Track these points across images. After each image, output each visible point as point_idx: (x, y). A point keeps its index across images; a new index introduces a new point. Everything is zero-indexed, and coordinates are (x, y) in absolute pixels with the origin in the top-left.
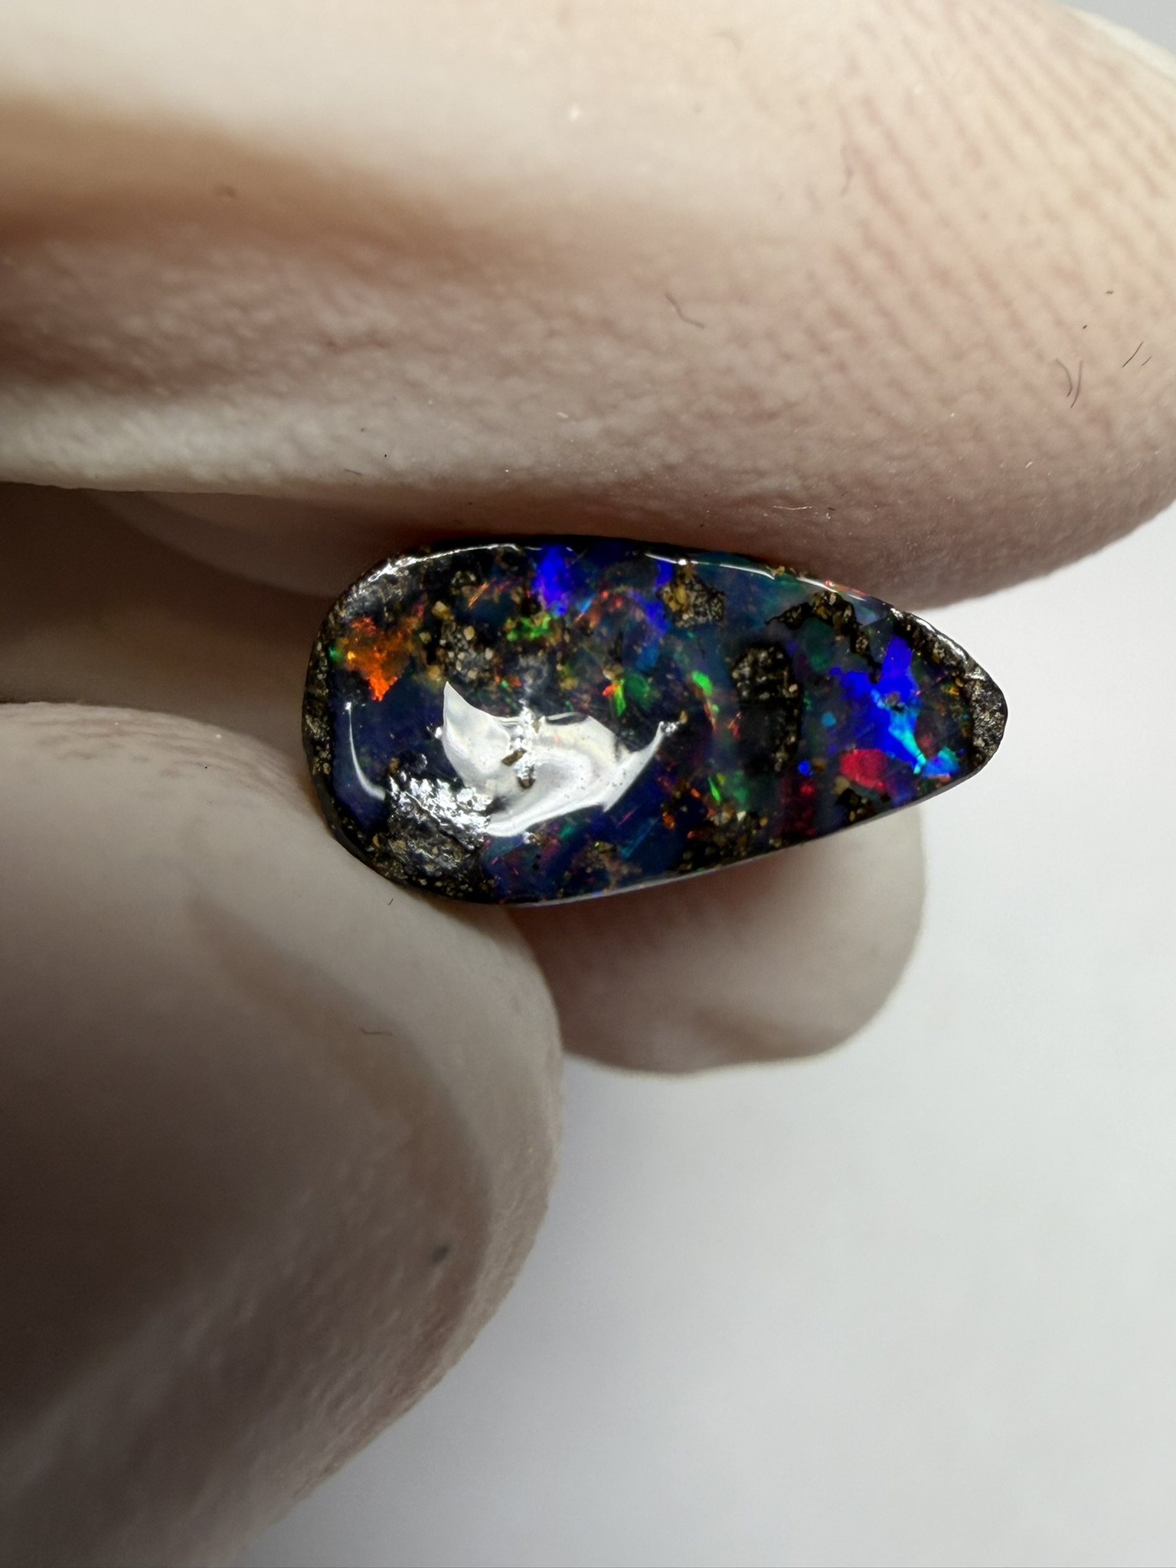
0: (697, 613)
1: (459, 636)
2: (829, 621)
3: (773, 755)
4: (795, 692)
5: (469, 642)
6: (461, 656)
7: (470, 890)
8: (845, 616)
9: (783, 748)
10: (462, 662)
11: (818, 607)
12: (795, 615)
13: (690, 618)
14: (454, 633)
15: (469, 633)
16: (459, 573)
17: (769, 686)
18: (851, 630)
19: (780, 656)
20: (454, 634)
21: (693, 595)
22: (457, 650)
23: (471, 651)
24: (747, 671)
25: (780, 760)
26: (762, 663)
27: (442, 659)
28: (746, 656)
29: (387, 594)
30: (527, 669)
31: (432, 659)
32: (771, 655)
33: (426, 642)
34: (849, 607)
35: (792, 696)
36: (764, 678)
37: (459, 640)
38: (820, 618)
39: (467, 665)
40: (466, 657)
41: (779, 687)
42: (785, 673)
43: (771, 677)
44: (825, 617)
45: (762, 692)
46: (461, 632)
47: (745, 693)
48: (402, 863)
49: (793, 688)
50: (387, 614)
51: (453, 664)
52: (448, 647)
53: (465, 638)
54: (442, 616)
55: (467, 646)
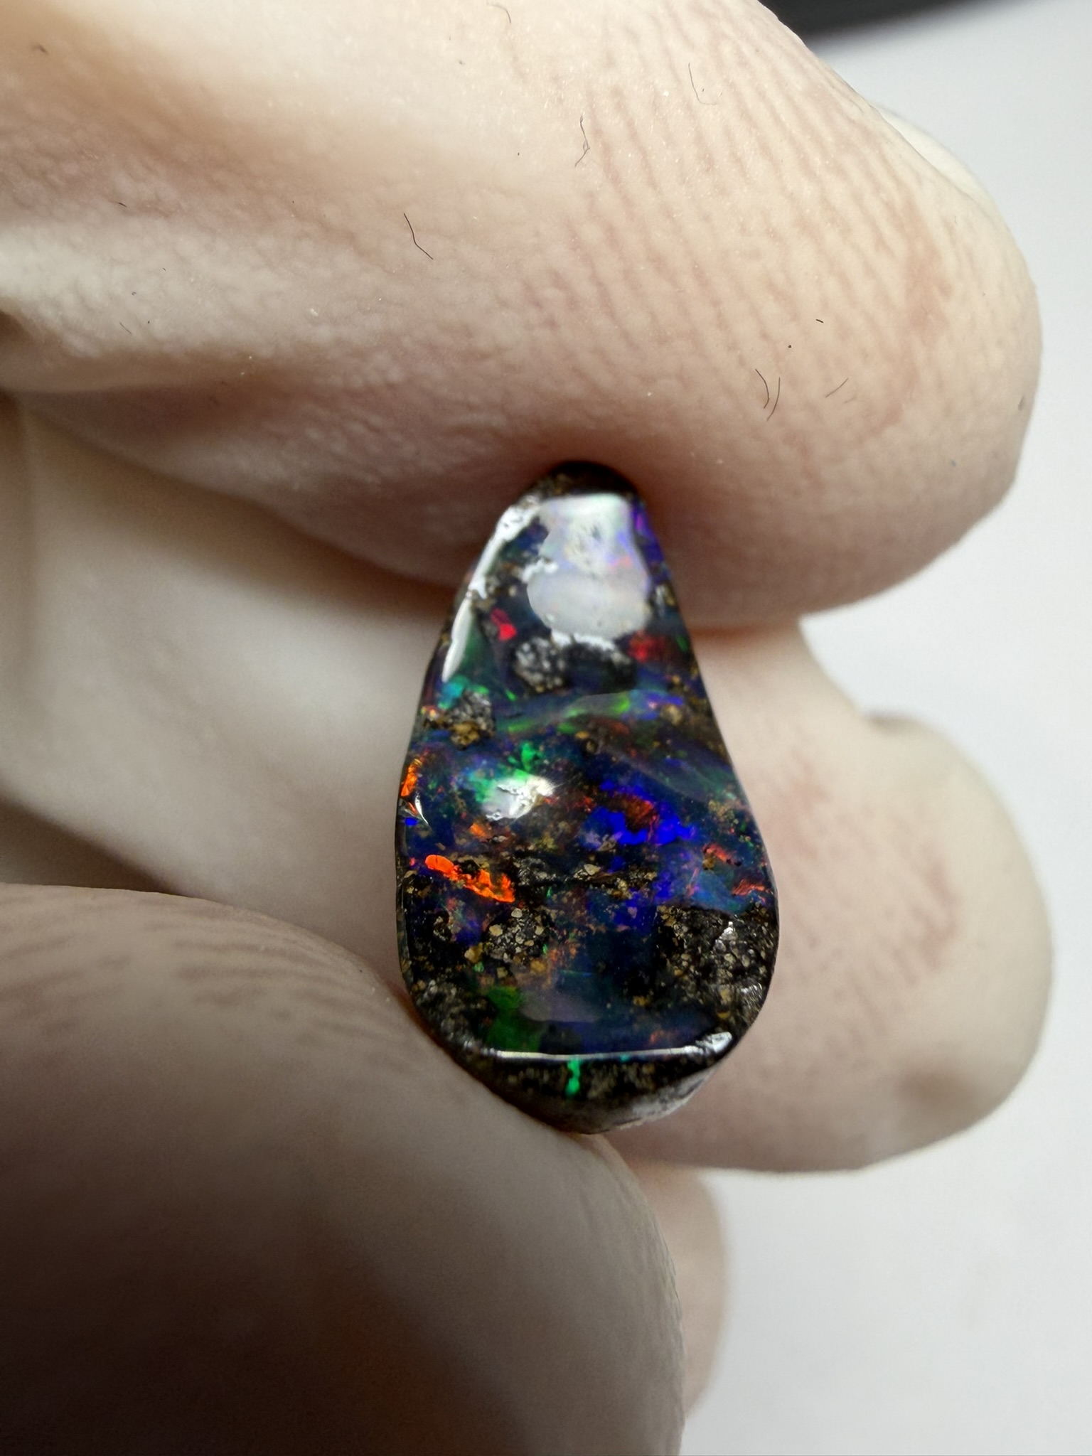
0: (481, 715)
1: (499, 941)
3: (616, 665)
5: (505, 931)
6: (519, 940)
7: (765, 925)
10: (527, 940)
12: (488, 629)
13: (484, 722)
14: (495, 944)
15: (496, 931)
16: (436, 933)
17: (552, 658)
19: (524, 645)
20: (498, 946)
21: (462, 717)
22: (514, 944)
23: (514, 930)
24: (536, 678)
25: (621, 658)
26: (529, 662)
28: (523, 677)
29: (457, 1004)
30: (530, 876)
31: (524, 968)
32: (525, 656)
33: (507, 972)
36: (544, 662)
37: (504, 940)
39: (529, 934)
40: (520, 936)
41: (552, 650)
42: (540, 642)
43: (543, 656)
45: (558, 666)
46: (495, 939)
47: (558, 683)
49: (554, 636)
50: (479, 1006)
51: (529, 948)
52: (511, 952)
53: (501, 936)
54: (480, 954)
55: (509, 934)
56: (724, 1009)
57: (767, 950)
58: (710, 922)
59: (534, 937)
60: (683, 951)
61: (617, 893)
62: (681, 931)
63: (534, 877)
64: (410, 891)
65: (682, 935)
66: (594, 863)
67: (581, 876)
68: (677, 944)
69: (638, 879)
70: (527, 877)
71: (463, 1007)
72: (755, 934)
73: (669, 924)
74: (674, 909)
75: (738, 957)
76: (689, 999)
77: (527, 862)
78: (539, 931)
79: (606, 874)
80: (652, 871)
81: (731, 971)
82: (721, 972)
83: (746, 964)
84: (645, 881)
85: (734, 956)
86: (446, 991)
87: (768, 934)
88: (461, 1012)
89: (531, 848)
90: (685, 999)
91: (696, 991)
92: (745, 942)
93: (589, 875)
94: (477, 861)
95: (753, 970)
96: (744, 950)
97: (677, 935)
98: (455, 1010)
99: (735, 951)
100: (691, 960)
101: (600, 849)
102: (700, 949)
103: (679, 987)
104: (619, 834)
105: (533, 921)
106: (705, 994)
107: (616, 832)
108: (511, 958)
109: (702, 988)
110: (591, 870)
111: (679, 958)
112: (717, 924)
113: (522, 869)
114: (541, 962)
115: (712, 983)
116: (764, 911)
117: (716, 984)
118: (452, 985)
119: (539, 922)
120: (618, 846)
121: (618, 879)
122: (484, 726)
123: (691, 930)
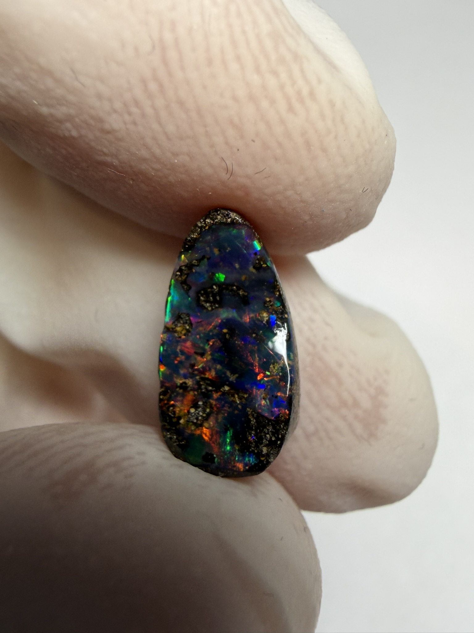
0: (186, 323)
2: (188, 275)
3: (241, 295)
4: (216, 287)
5: (196, 410)
6: (201, 414)
7: (283, 424)
8: (185, 269)
9: (238, 291)
10: (203, 413)
11: (182, 278)
12: (186, 287)
13: (188, 325)
15: (192, 410)
16: (170, 414)
17: (214, 296)
18: (190, 266)
19: (202, 292)
20: (193, 416)
21: (179, 325)
22: (198, 415)
23: (199, 410)
24: (208, 304)
25: (243, 292)
26: (205, 299)
27: (202, 421)
28: (203, 305)
29: (176, 442)
30: (206, 388)
31: (201, 425)
32: (202, 296)
33: (195, 427)
34: (181, 267)
35: (218, 287)
36: (211, 298)
37: (195, 414)
38: (187, 277)
39: (204, 411)
40: (201, 412)
41: (214, 292)
42: (209, 290)
43: (210, 295)
44: (186, 276)
45: (216, 299)
46: (192, 413)
47: (217, 306)
48: (272, 449)
49: (215, 287)
50: (183, 443)
51: (204, 417)
52: (197, 419)
53: (193, 412)
54: (186, 421)
55: (197, 412)
56: (262, 457)
57: (281, 435)
58: (263, 420)
59: (206, 412)
60: (252, 430)
61: (234, 400)
62: (253, 421)
64: (162, 397)
65: (253, 423)
66: (228, 385)
67: (223, 390)
68: (251, 426)
69: (242, 396)
71: (178, 443)
72: (278, 428)
73: (250, 417)
74: (252, 412)
75: (271, 436)
76: (252, 449)
77: (205, 382)
78: (208, 410)
79: (231, 391)
80: (246, 394)
81: (268, 441)
82: (264, 441)
83: (273, 439)
84: (244, 397)
85: (270, 435)
86: (172, 437)
87: (283, 427)
88: (177, 445)
89: (207, 376)
90: (251, 450)
91: (255, 447)
92: (274, 431)
93: (226, 390)
94: (187, 381)
95: (276, 441)
96: (273, 434)
98: (175, 444)
99: (270, 433)
100: (255, 434)
101: (231, 379)
102: (258, 430)
103: (250, 445)
104: (237, 375)
105: (206, 406)
106: (258, 449)
107: (236, 374)
108: (197, 421)
109: (257, 446)
110: (227, 388)
111: (251, 432)
112: (266, 422)
113: (203, 385)
114: (207, 423)
115: (261, 445)
116: (283, 418)
117: (262, 445)
118: (175, 434)
119: (208, 406)
120: (236, 380)
121: (235, 394)
122: (188, 327)
123: (256, 422)
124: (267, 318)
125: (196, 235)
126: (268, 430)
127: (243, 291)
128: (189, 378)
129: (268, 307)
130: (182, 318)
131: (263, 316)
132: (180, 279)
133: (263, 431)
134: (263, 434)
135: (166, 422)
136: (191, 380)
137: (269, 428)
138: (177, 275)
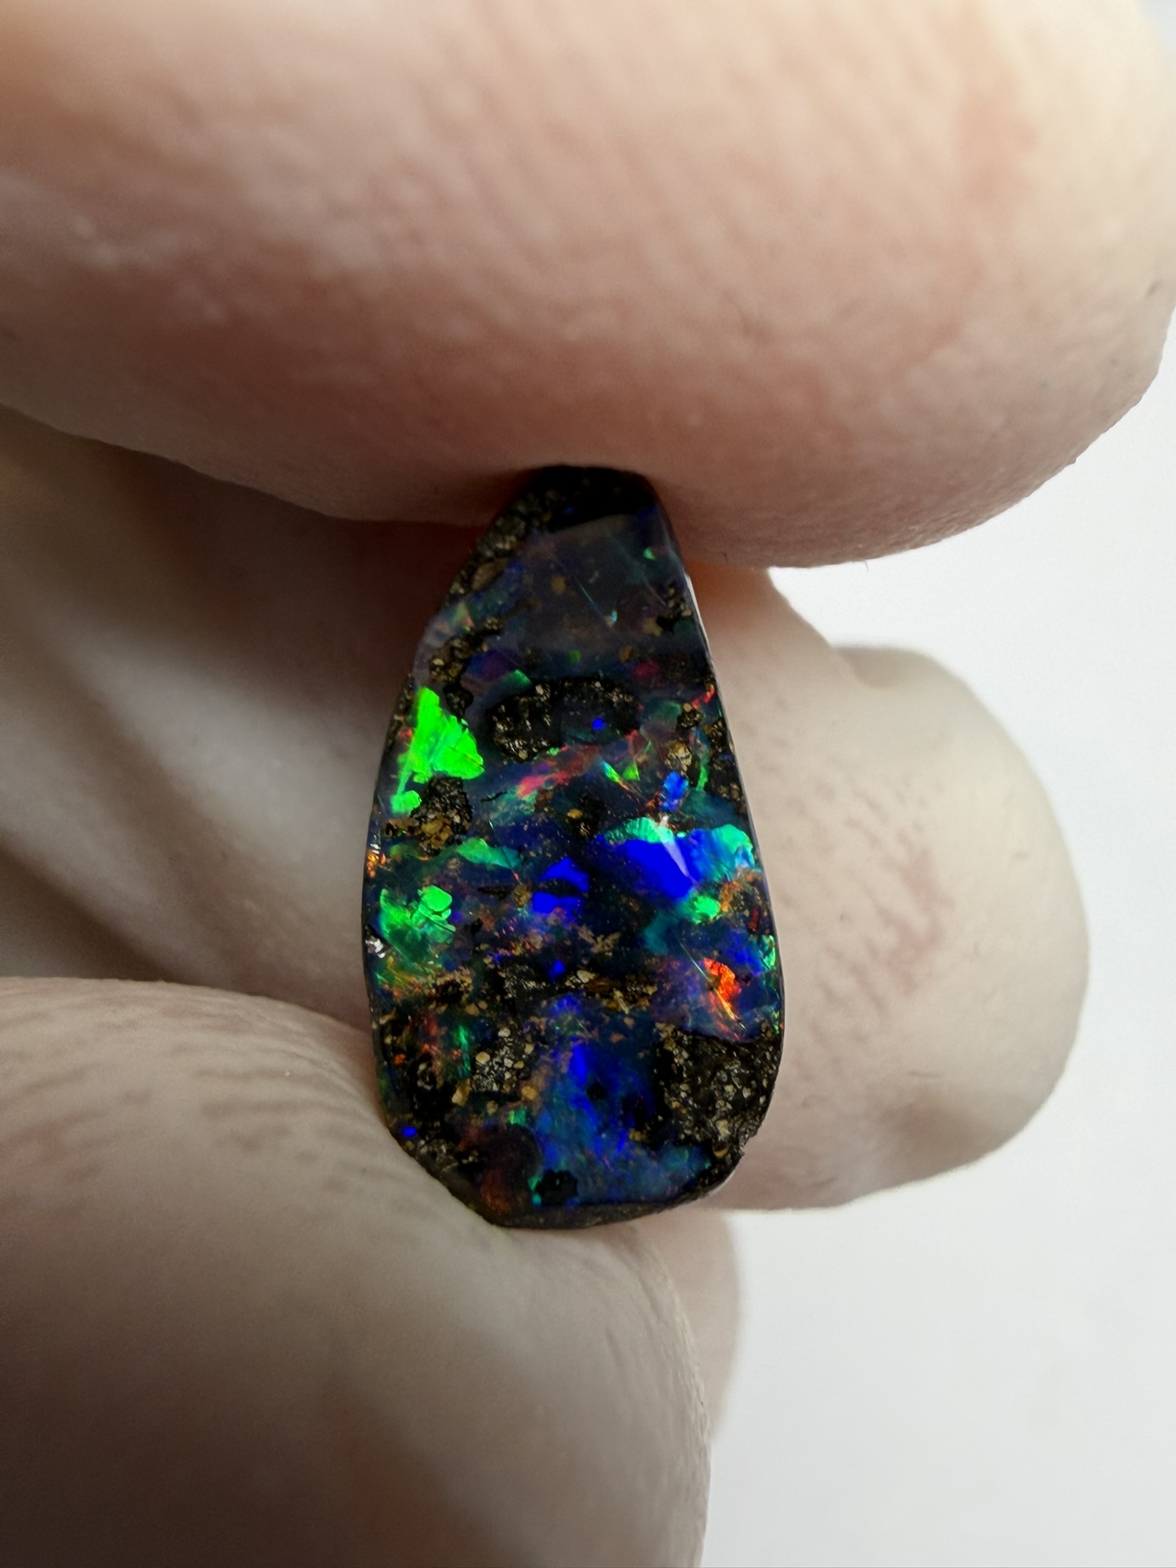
0: (453, 806)
1: (487, 1069)
2: (466, 662)
3: (614, 704)
4: (544, 688)
5: (493, 1056)
6: (508, 1064)
7: (770, 1049)
8: (460, 646)
9: (608, 695)
10: (515, 1062)
11: (449, 676)
12: (457, 700)
13: (458, 813)
14: (483, 1075)
15: (483, 1059)
16: (420, 1083)
17: (536, 716)
18: (476, 636)
19: (503, 708)
20: (486, 1076)
21: (432, 816)
22: (501, 1069)
23: (502, 1053)
24: (518, 743)
25: (621, 696)
26: (509, 727)
27: (514, 1085)
28: (503, 746)
29: (449, 1162)
30: (518, 987)
31: (515, 1097)
32: (502, 720)
33: (497, 1105)
35: (549, 690)
36: (528, 723)
37: (492, 1068)
38: (464, 670)
39: (518, 1053)
40: (509, 1058)
41: (538, 706)
42: (522, 700)
43: (526, 715)
44: (459, 667)
45: (543, 724)
46: (483, 1068)
48: (742, 1123)
49: (540, 690)
50: (471, 1159)
51: (519, 1071)
52: (500, 1080)
53: (488, 1063)
54: (468, 1093)
55: (497, 1059)
56: (720, 1149)
57: (768, 1076)
58: (712, 1049)
59: (524, 1057)
60: (681, 1081)
61: (613, 1005)
62: (681, 1057)
63: (522, 987)
64: (388, 1040)
65: (682, 1061)
66: (588, 968)
67: (573, 984)
68: (676, 1072)
69: (636, 991)
70: (514, 987)
71: (455, 1164)
72: (759, 1062)
73: (669, 1048)
74: (675, 1031)
75: (739, 1087)
76: (685, 1134)
77: (513, 971)
78: (529, 1049)
79: (602, 984)
80: (652, 984)
81: (730, 1103)
82: (720, 1103)
83: (746, 1094)
84: (644, 995)
85: (735, 1086)
86: (436, 1149)
87: (772, 1058)
88: (454, 1170)
89: (518, 951)
90: (682, 1136)
91: (694, 1127)
92: (748, 1072)
93: (582, 983)
94: (457, 976)
95: (753, 1100)
96: (746, 1082)
97: (676, 1060)
98: (446, 1169)
99: (736, 1081)
100: (690, 1092)
101: (596, 950)
102: (700, 1079)
103: (677, 1122)
104: (616, 936)
105: (522, 1038)
106: (703, 1129)
107: (613, 932)
108: (501, 1087)
109: (700, 1123)
110: (584, 977)
111: (678, 1088)
112: (720, 1052)
113: (507, 978)
114: (532, 1086)
115: (711, 1118)
116: (769, 1034)
117: (715, 1118)
118: (442, 1141)
119: (529, 1038)
120: (614, 951)
121: (614, 989)
122: (457, 819)
123: (692, 1057)
124: (689, 761)
125: (511, 542)
126: (729, 1073)
127: (623, 693)
128: (461, 968)
129: (689, 728)
130: (439, 795)
131: (677, 757)
132: (443, 677)
133: (715, 1079)
134: (713, 1087)
135: (412, 1109)
136: (467, 972)
137: (733, 1068)
138: (433, 668)
